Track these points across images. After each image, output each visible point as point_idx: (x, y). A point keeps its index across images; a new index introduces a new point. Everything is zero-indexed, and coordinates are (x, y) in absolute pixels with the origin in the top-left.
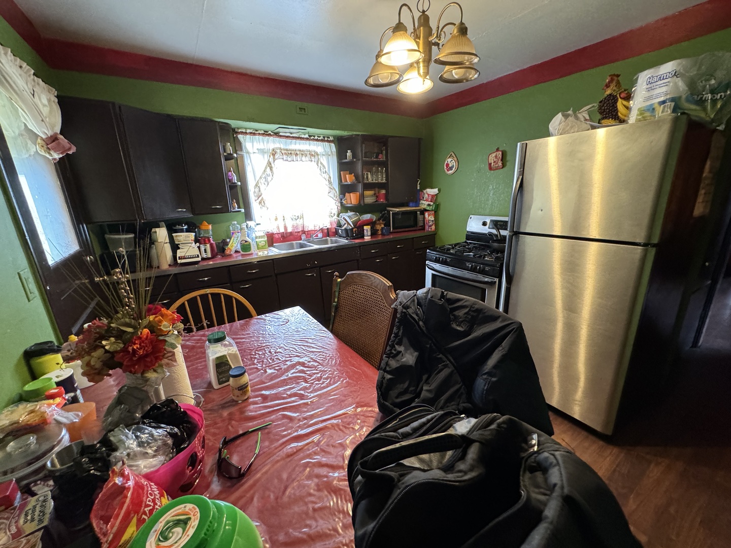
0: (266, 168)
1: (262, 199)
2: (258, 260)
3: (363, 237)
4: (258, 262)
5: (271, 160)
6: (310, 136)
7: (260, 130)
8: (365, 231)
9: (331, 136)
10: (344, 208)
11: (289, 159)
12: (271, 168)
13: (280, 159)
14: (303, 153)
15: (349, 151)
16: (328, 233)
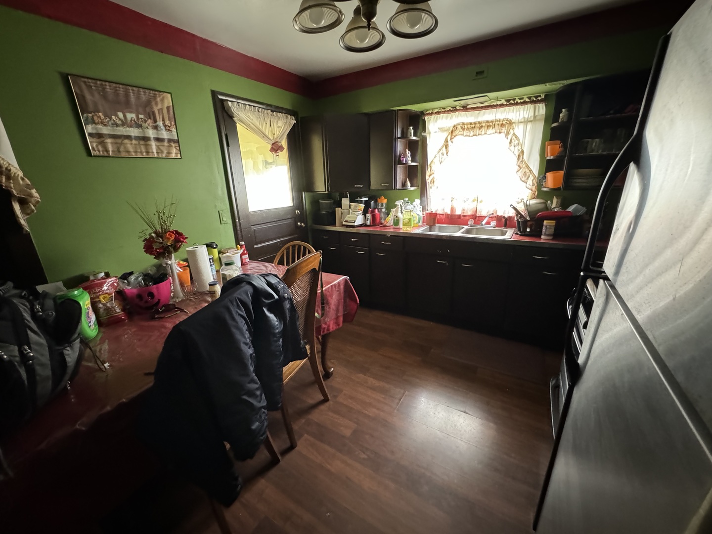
0: (443, 147)
1: (434, 178)
2: (393, 234)
3: (539, 236)
4: (391, 236)
5: (449, 138)
6: (508, 101)
7: (447, 107)
8: (544, 228)
9: (543, 93)
10: (540, 193)
11: (472, 134)
12: (447, 146)
13: (460, 135)
14: (490, 125)
15: (563, 110)
16: (505, 222)
